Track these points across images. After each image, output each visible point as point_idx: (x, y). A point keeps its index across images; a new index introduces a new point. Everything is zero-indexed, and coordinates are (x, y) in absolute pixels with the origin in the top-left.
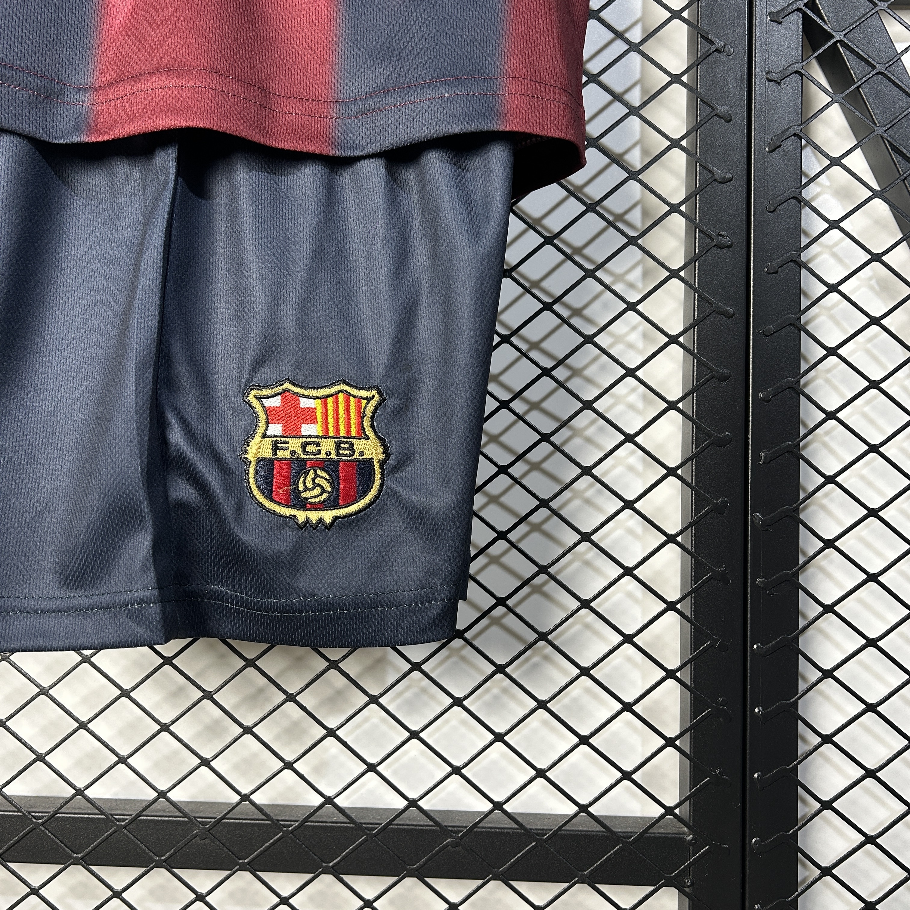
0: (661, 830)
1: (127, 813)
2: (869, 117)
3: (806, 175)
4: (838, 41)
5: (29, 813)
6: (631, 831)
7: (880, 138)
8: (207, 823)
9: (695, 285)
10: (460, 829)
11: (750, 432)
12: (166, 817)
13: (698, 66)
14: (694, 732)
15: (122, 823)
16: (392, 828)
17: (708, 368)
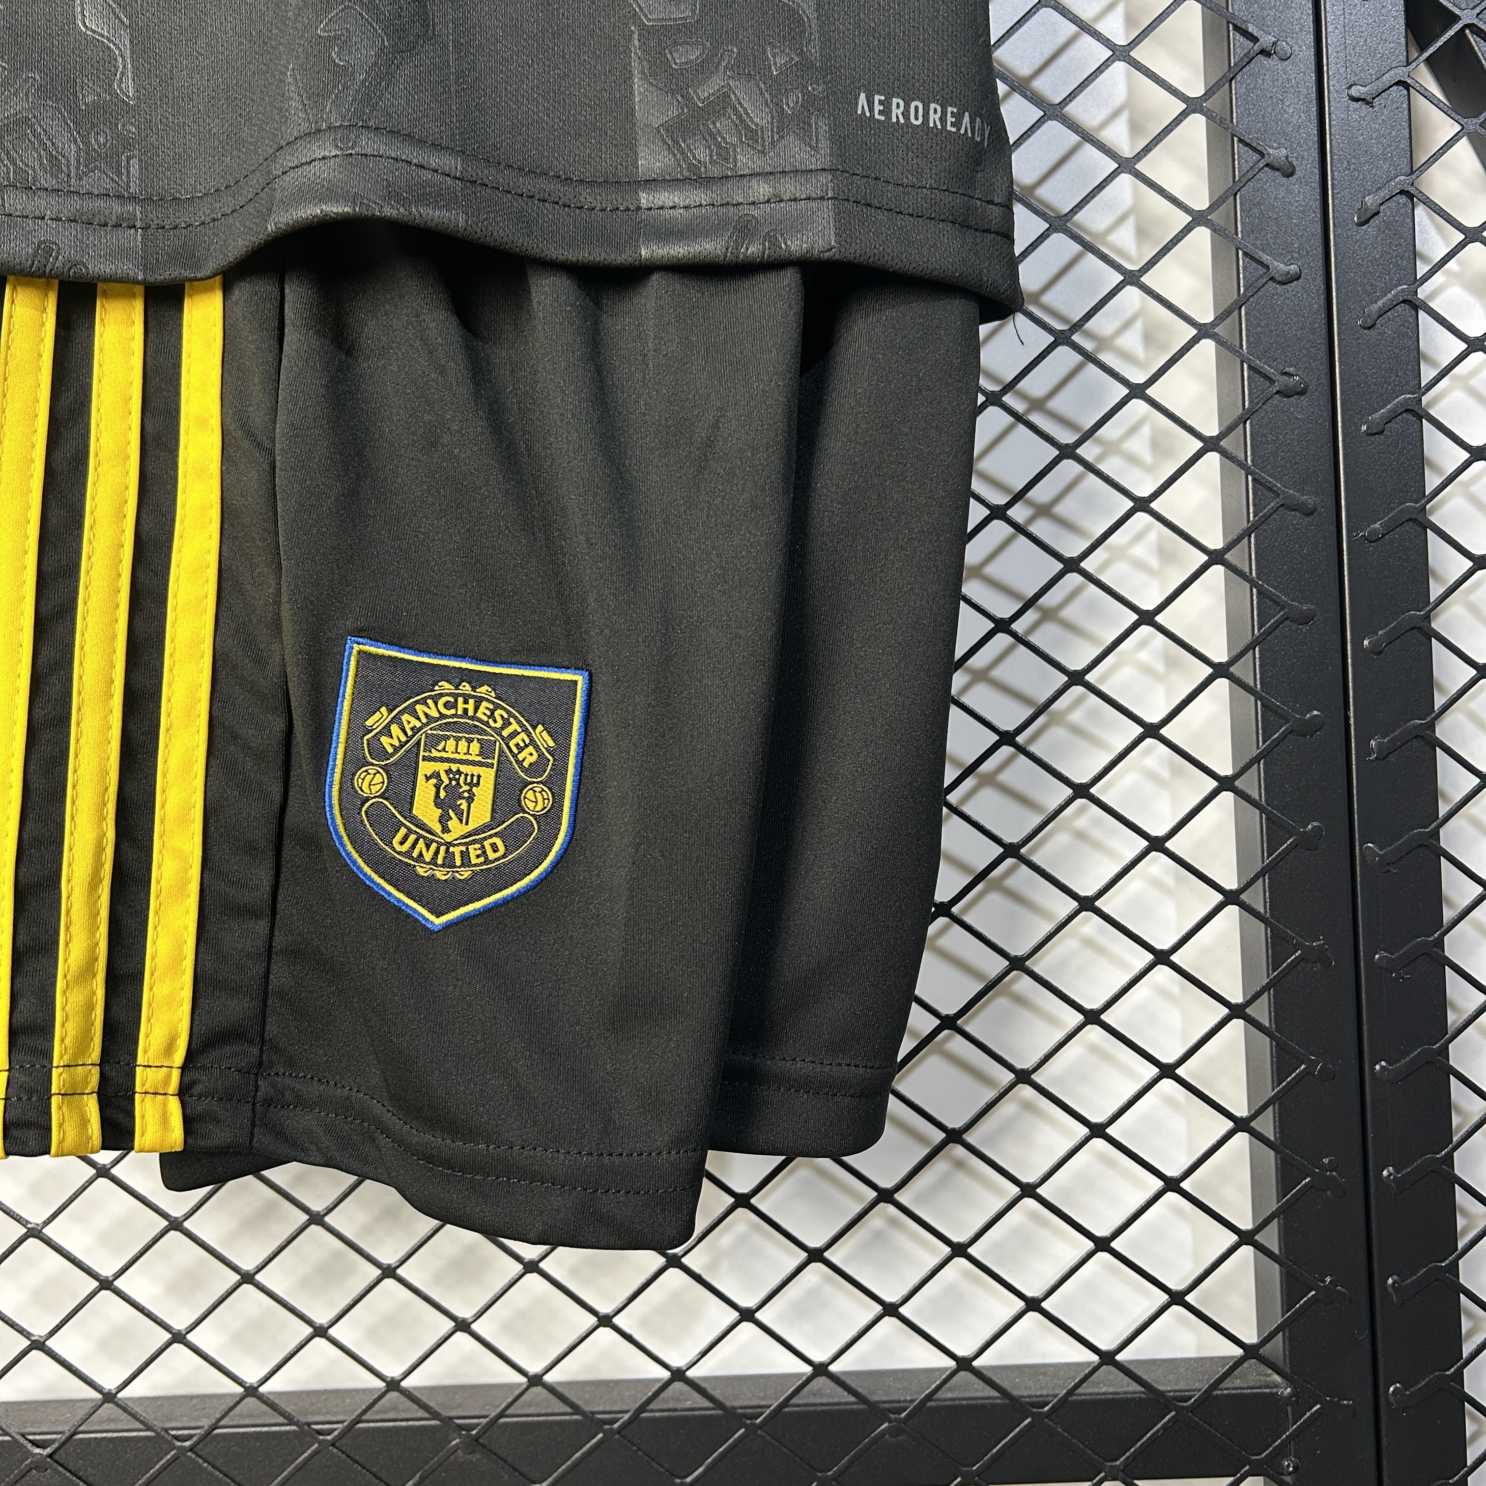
0: (1238, 1383)
1: (334, 1419)
3: (1424, 263)
4: (1466, 26)
5: (166, 1430)
6: (1187, 1388)
8: (473, 1427)
9: (1246, 460)
10: (902, 1404)
11: (1352, 708)
12: (402, 1420)
13: (1231, 80)
14: (1285, 1218)
15: (329, 1438)
16: (788, 1412)
17: (1277, 603)
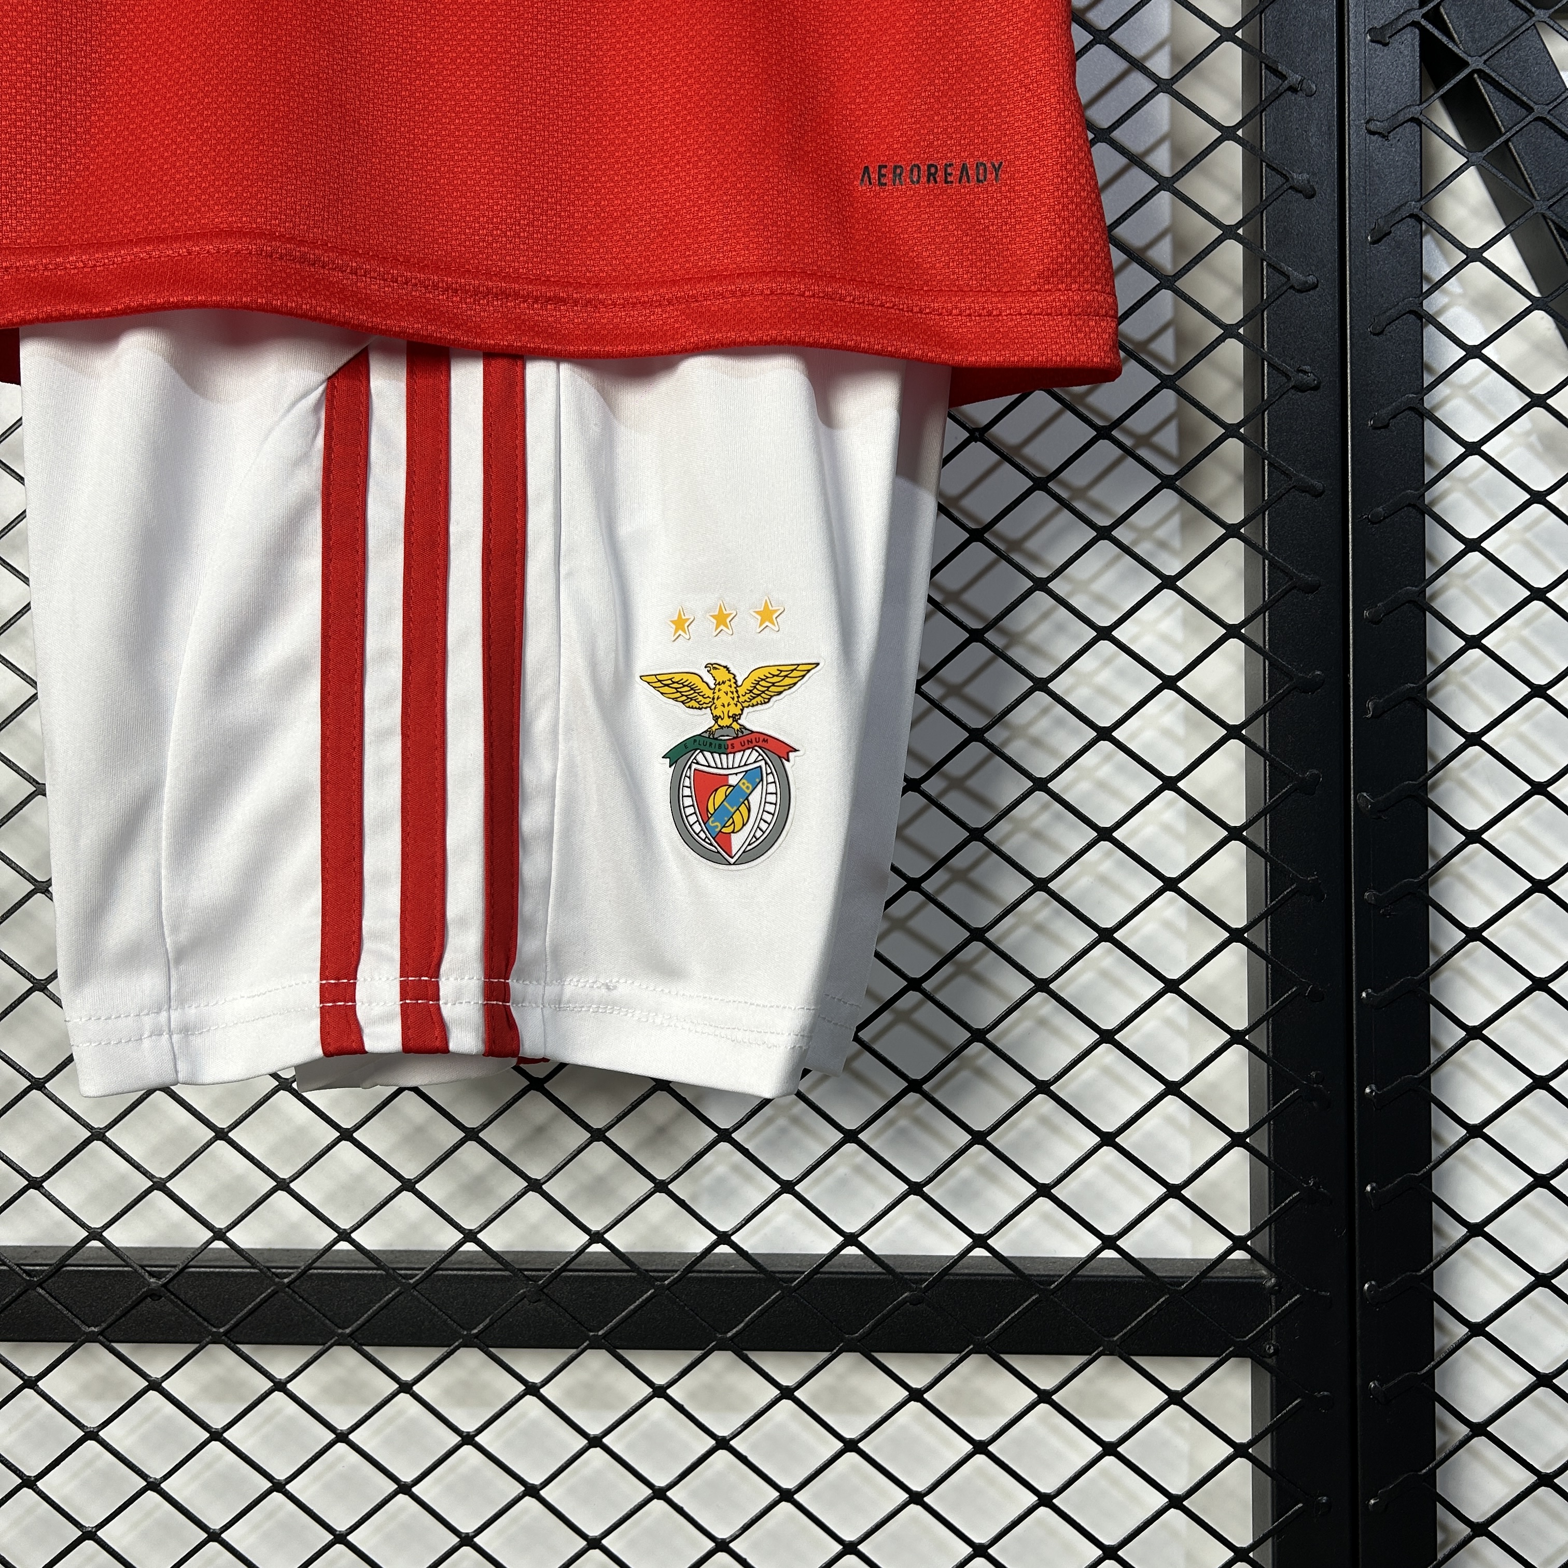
0: (1227, 1274)
1: (416, 1266)
2: (1525, 186)
3: (1428, 280)
4: (1474, 71)
5: (269, 1268)
6: (1181, 1275)
7: (1541, 218)
8: (539, 1278)
9: (1263, 446)
10: (924, 1277)
11: (1351, 671)
12: (476, 1270)
13: (1261, 112)
14: (1274, 1124)
15: (411, 1281)
16: (820, 1279)
17: (1286, 574)
